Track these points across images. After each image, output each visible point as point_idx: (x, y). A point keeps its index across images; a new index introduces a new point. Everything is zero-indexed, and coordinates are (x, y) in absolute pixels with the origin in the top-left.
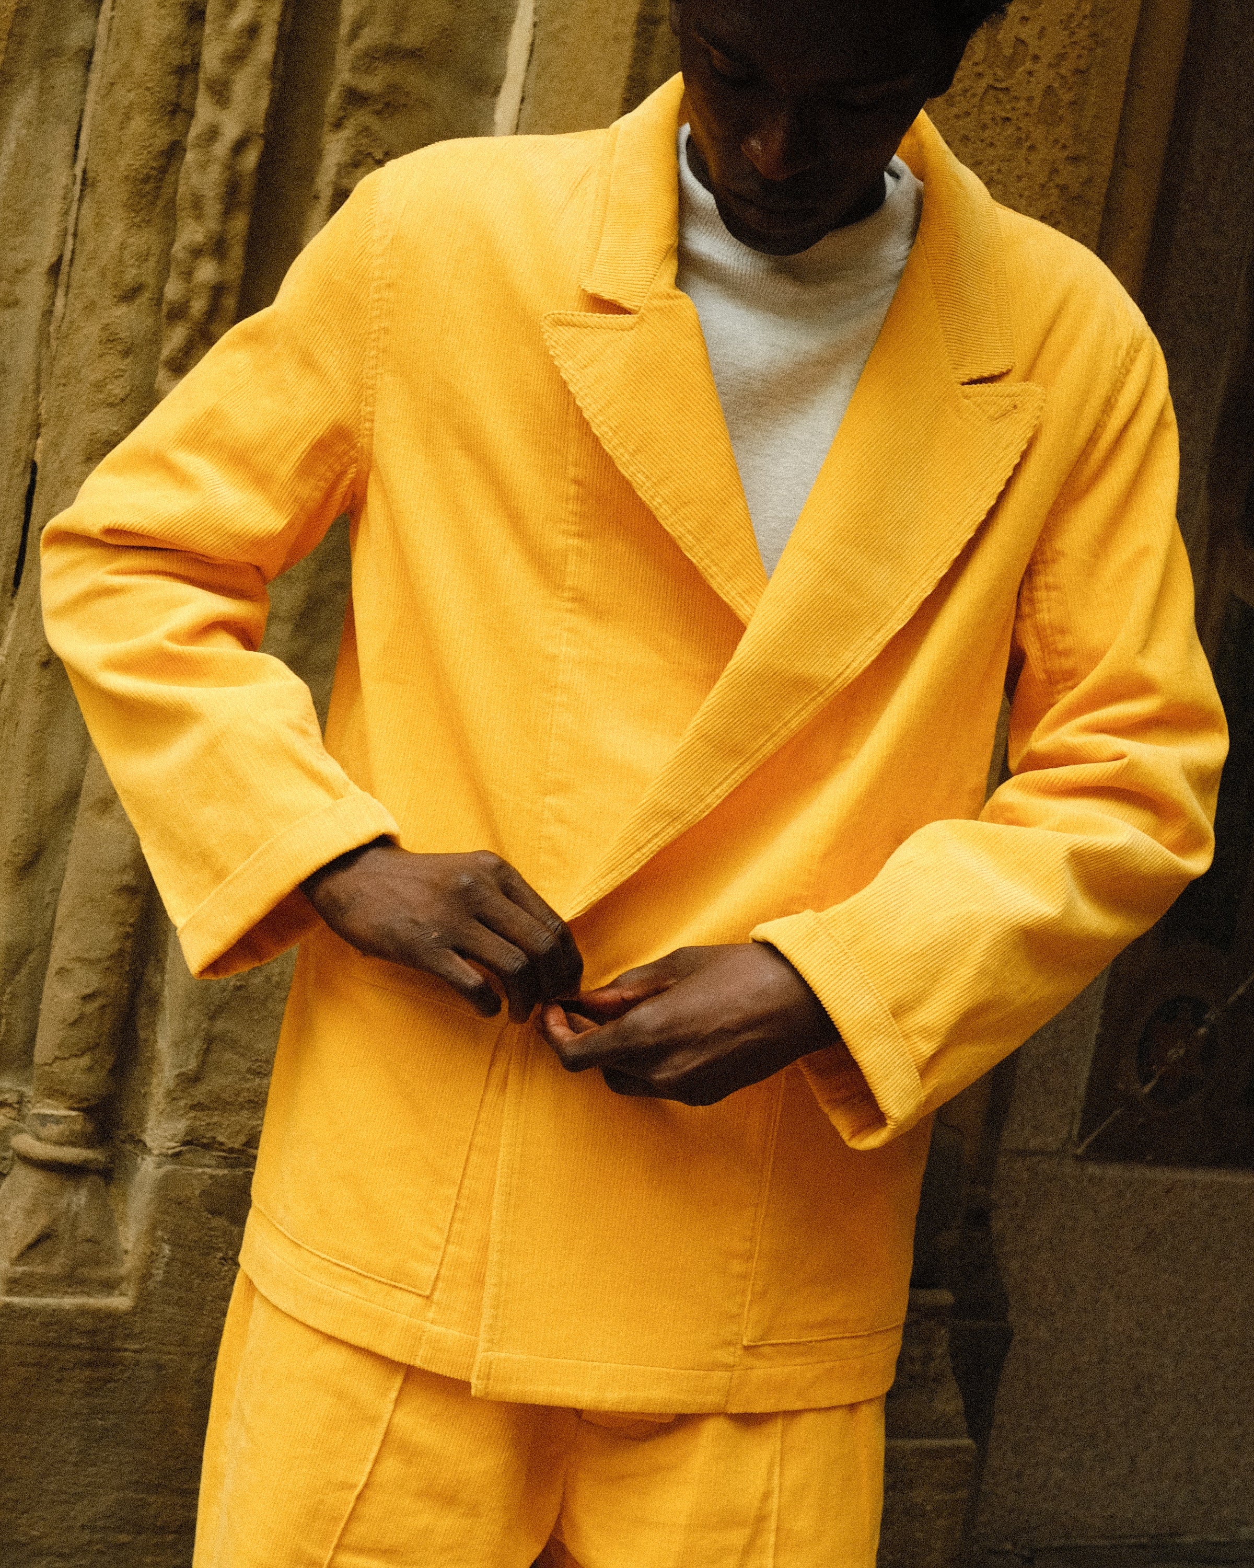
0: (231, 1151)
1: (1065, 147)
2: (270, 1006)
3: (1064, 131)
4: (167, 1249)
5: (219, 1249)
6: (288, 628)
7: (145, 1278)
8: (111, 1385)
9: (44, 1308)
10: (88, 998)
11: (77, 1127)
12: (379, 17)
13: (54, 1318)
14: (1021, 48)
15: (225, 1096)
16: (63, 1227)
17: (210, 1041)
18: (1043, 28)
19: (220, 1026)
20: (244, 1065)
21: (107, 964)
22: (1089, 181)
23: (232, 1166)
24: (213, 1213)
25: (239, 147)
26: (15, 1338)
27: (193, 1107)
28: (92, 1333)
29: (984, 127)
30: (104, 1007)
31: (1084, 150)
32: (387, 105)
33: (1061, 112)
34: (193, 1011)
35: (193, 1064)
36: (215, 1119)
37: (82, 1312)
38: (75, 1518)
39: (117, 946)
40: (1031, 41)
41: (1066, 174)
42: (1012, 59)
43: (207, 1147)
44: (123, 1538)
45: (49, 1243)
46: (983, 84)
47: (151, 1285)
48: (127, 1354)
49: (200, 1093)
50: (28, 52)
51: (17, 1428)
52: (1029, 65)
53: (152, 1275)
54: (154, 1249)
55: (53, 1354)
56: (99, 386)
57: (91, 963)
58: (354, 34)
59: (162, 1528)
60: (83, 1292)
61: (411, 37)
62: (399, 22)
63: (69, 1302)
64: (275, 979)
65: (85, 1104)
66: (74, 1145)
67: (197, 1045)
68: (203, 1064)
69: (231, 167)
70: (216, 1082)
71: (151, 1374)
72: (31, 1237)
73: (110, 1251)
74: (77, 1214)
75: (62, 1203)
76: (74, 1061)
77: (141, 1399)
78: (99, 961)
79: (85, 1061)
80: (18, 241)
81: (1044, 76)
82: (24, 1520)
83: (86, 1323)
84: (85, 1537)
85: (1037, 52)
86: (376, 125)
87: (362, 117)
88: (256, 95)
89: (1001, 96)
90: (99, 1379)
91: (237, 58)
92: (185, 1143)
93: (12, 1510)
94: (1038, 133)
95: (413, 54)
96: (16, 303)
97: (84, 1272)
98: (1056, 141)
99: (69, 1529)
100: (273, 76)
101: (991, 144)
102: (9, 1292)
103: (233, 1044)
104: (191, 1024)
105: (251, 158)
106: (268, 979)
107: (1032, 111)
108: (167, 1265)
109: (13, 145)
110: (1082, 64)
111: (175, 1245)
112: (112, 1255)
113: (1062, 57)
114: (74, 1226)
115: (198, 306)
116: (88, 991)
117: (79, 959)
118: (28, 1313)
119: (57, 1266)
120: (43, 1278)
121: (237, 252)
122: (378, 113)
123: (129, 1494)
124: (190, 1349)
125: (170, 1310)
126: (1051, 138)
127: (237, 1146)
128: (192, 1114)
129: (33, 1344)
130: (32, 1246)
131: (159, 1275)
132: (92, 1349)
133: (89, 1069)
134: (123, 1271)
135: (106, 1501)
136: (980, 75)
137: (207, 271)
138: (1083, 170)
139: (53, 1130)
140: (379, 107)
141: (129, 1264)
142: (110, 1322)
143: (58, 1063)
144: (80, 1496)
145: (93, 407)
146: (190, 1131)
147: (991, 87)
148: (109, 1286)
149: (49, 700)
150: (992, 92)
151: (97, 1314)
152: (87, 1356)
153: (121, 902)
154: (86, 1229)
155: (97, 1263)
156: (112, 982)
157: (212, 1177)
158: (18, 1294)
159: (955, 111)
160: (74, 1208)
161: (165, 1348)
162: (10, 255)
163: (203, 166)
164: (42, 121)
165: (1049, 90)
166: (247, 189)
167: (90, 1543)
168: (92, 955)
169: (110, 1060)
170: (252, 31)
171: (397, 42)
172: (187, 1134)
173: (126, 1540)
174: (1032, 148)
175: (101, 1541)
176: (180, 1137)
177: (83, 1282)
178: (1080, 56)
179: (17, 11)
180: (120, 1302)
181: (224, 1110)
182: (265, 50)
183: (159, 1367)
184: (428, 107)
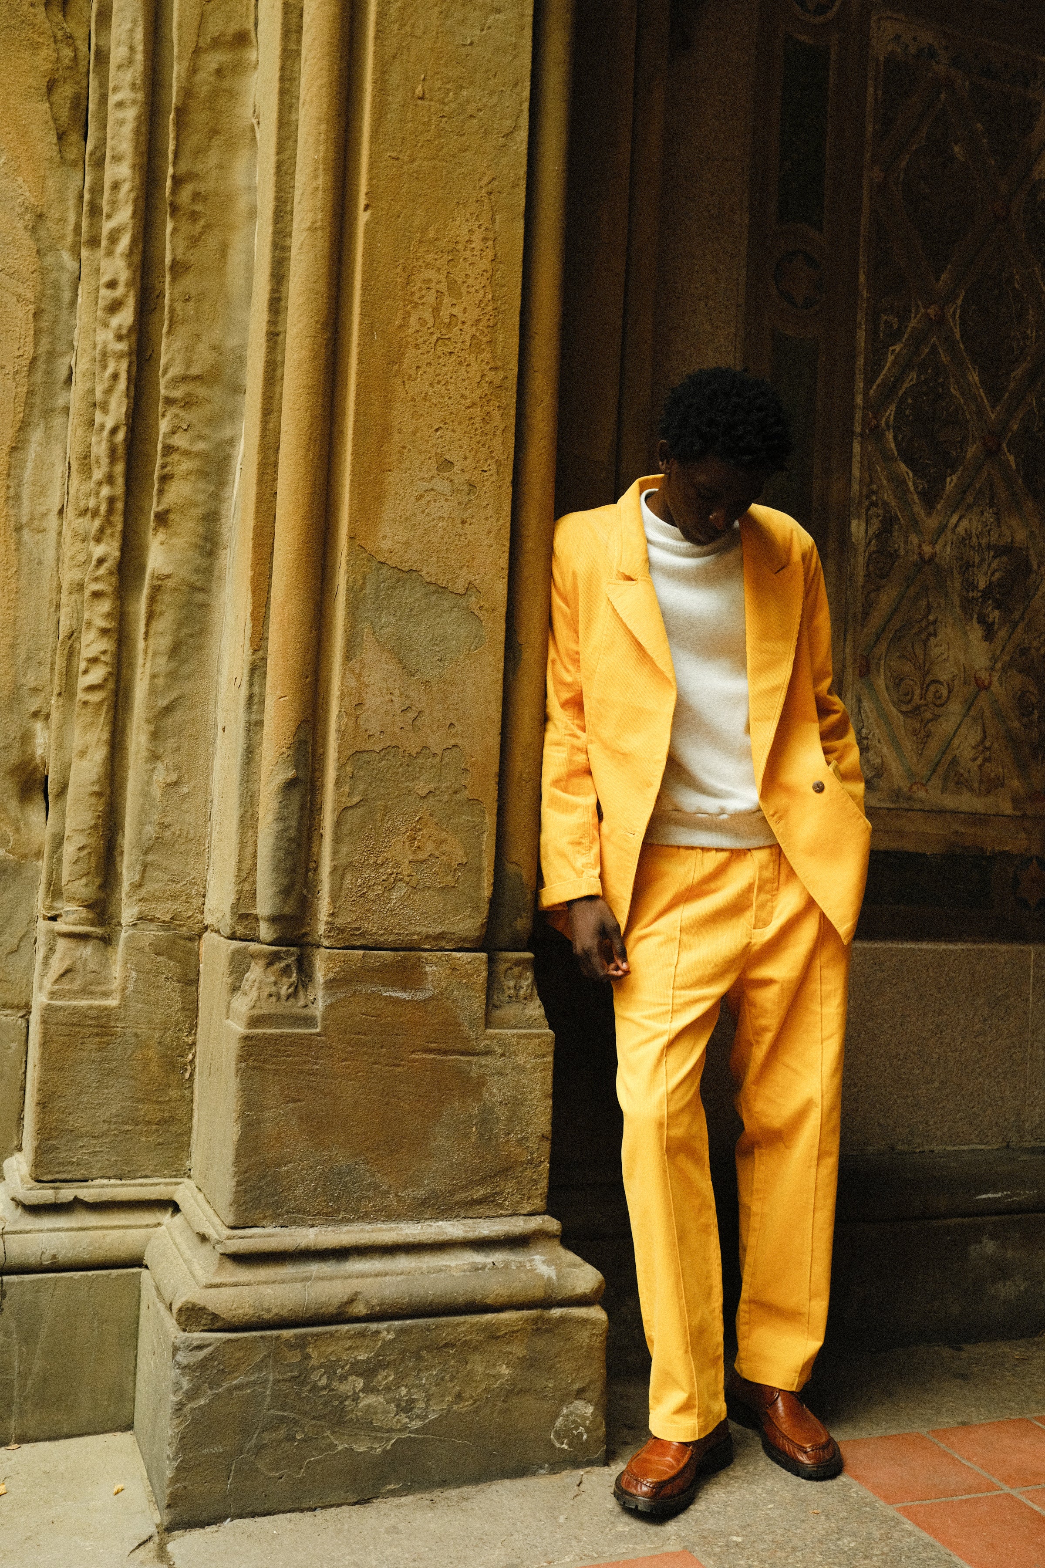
0: (164, 922)
1: (487, 363)
2: (177, 847)
3: (486, 356)
4: (134, 974)
5: (163, 973)
6: (165, 658)
7: (124, 989)
8: (111, 1046)
9: (69, 1007)
10: (81, 849)
11: (84, 915)
12: (177, 362)
13: (75, 1011)
14: (454, 319)
15: (157, 893)
16: (79, 965)
17: (145, 867)
18: (465, 308)
19: (150, 858)
20: (166, 877)
21: (88, 832)
22: (506, 378)
23: (166, 930)
24: (158, 954)
25: (114, 431)
26: (55, 1021)
27: (140, 900)
28: (98, 1018)
29: (439, 357)
30: (90, 853)
31: (499, 364)
32: (187, 403)
33: (483, 347)
34: (134, 850)
35: (137, 878)
36: (153, 906)
37: (91, 1007)
38: (99, 1116)
39: (93, 822)
40: (460, 316)
41: (490, 376)
42: (450, 324)
43: (151, 920)
44: (127, 1127)
45: (72, 973)
46: (435, 337)
47: (128, 992)
48: (118, 1029)
49: (143, 892)
50: (36, 412)
51: (62, 1069)
52: (460, 326)
53: (127, 988)
54: (127, 974)
55: (77, 1029)
56: (72, 558)
57: (81, 831)
58: (165, 372)
59: (149, 1122)
60: (91, 998)
61: (195, 370)
62: (188, 364)
63: (84, 1003)
64: (178, 833)
65: (86, 903)
66: (83, 925)
67: (139, 868)
68: (143, 877)
69: (110, 441)
70: (150, 887)
71: (133, 1040)
72: (61, 972)
73: (106, 978)
74: (86, 959)
75: (78, 954)
76: (77, 882)
77: (129, 1052)
78: (84, 830)
79: (84, 881)
80: (41, 500)
81: (469, 331)
82: (71, 1117)
83: (94, 1013)
84: (105, 1127)
85: (463, 319)
86: (182, 413)
87: (173, 410)
88: (119, 406)
89: (447, 342)
90: (104, 1043)
91: (109, 391)
92: (139, 919)
93: (63, 1112)
94: (471, 358)
95: (196, 378)
96: (44, 530)
97: (93, 988)
98: (482, 361)
99: (97, 1123)
100: (128, 396)
101: (444, 365)
102: (51, 999)
103: (159, 867)
104: (134, 857)
105: (121, 436)
106: (174, 833)
107: (466, 348)
108: (135, 982)
109: (33, 455)
110: (491, 323)
111: (139, 972)
112: (107, 980)
113: (478, 321)
114: (85, 965)
115: (103, 508)
116: (81, 845)
117: (75, 830)
118: (61, 1008)
119: (77, 985)
120: (69, 991)
121: (120, 481)
122: (181, 407)
123: (128, 1103)
124: (153, 1026)
125: (139, 1006)
126: (479, 360)
127: (167, 919)
128: (141, 903)
129: (65, 1024)
130: (62, 975)
131: (131, 987)
132: (97, 1026)
133: (86, 885)
134: (113, 987)
135: (115, 1108)
136: (432, 333)
137: (105, 491)
138: (501, 374)
139: (71, 918)
140: (183, 404)
141: (116, 984)
142: (106, 1012)
143: (70, 884)
144: (102, 1104)
145: (71, 568)
146: (140, 912)
147: (439, 338)
148: (105, 995)
149: (63, 712)
150: (440, 341)
151: (98, 1008)
152: (96, 1030)
153: (93, 800)
154: (91, 966)
155: (99, 984)
156: (92, 840)
157: (155, 936)
158: (56, 1000)
159: (420, 351)
160: (84, 956)
161: (139, 1026)
162: (38, 508)
163: (99, 442)
164: (48, 443)
165: (474, 337)
166: (121, 450)
167: (109, 1130)
168: (83, 827)
169: (98, 881)
170: (115, 377)
171: (188, 373)
172: (139, 914)
173: (130, 1128)
174: (468, 365)
175: (115, 1129)
176: (136, 916)
177: (92, 993)
178: (489, 320)
179: (28, 392)
180: (112, 1002)
181: (157, 901)
182: (122, 384)
183: (136, 1036)
184: (209, 402)
